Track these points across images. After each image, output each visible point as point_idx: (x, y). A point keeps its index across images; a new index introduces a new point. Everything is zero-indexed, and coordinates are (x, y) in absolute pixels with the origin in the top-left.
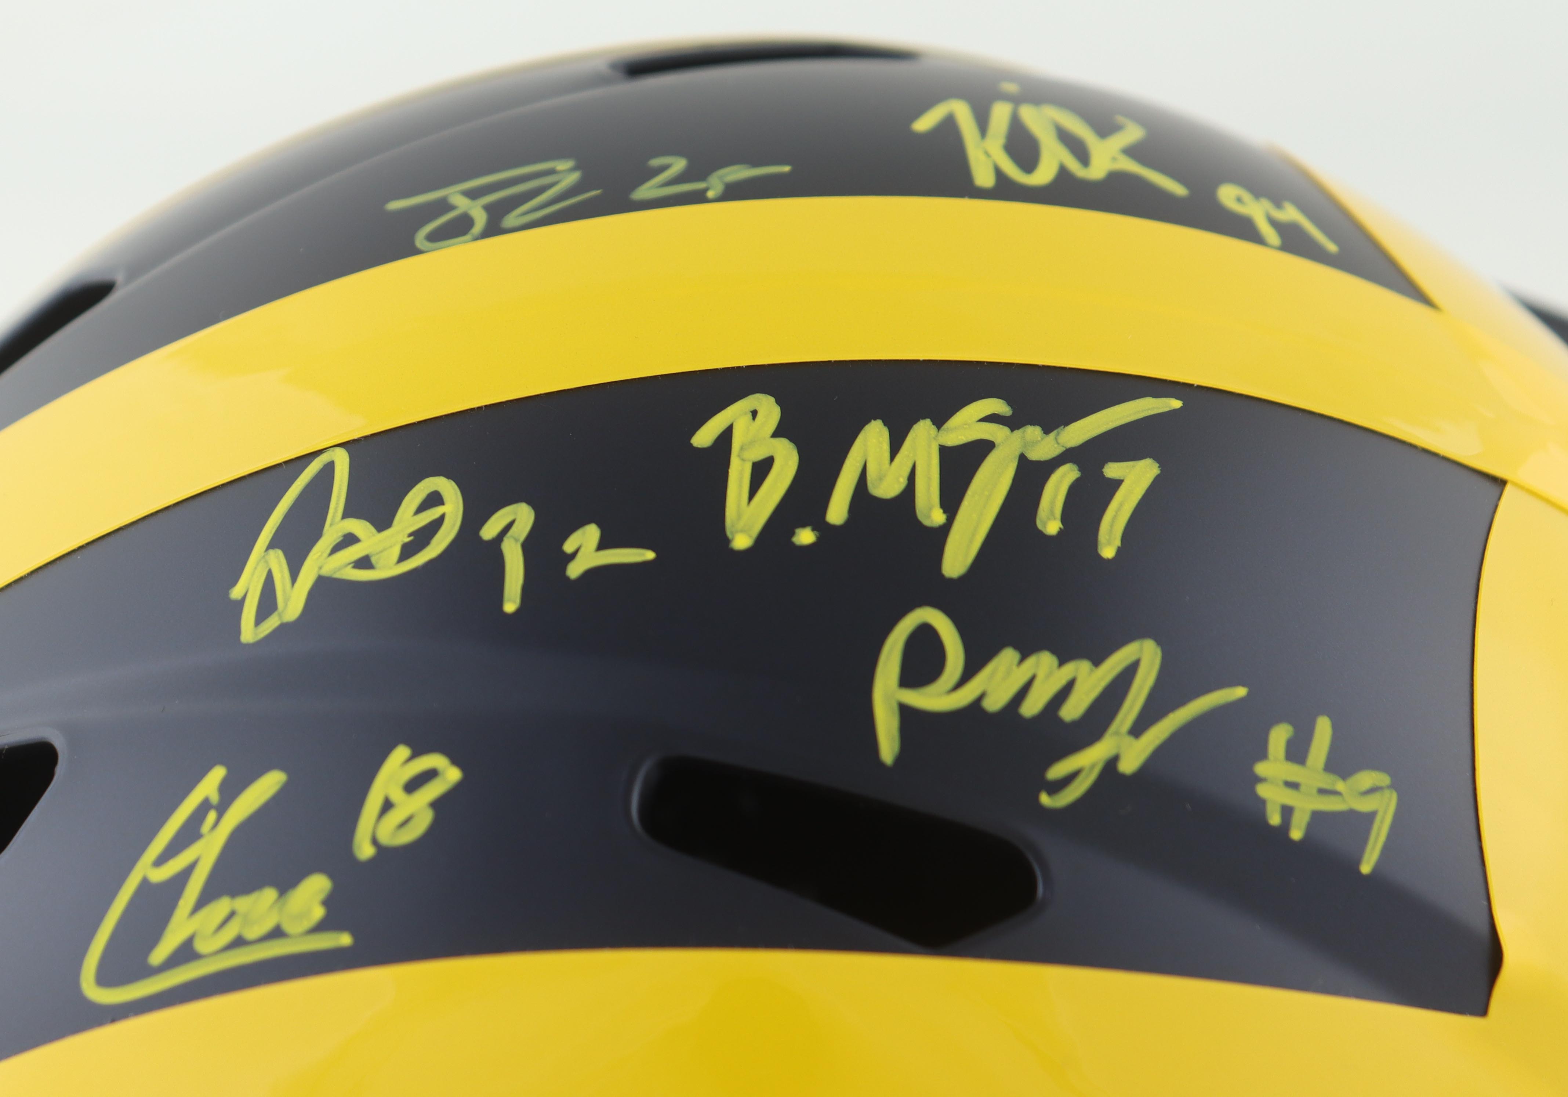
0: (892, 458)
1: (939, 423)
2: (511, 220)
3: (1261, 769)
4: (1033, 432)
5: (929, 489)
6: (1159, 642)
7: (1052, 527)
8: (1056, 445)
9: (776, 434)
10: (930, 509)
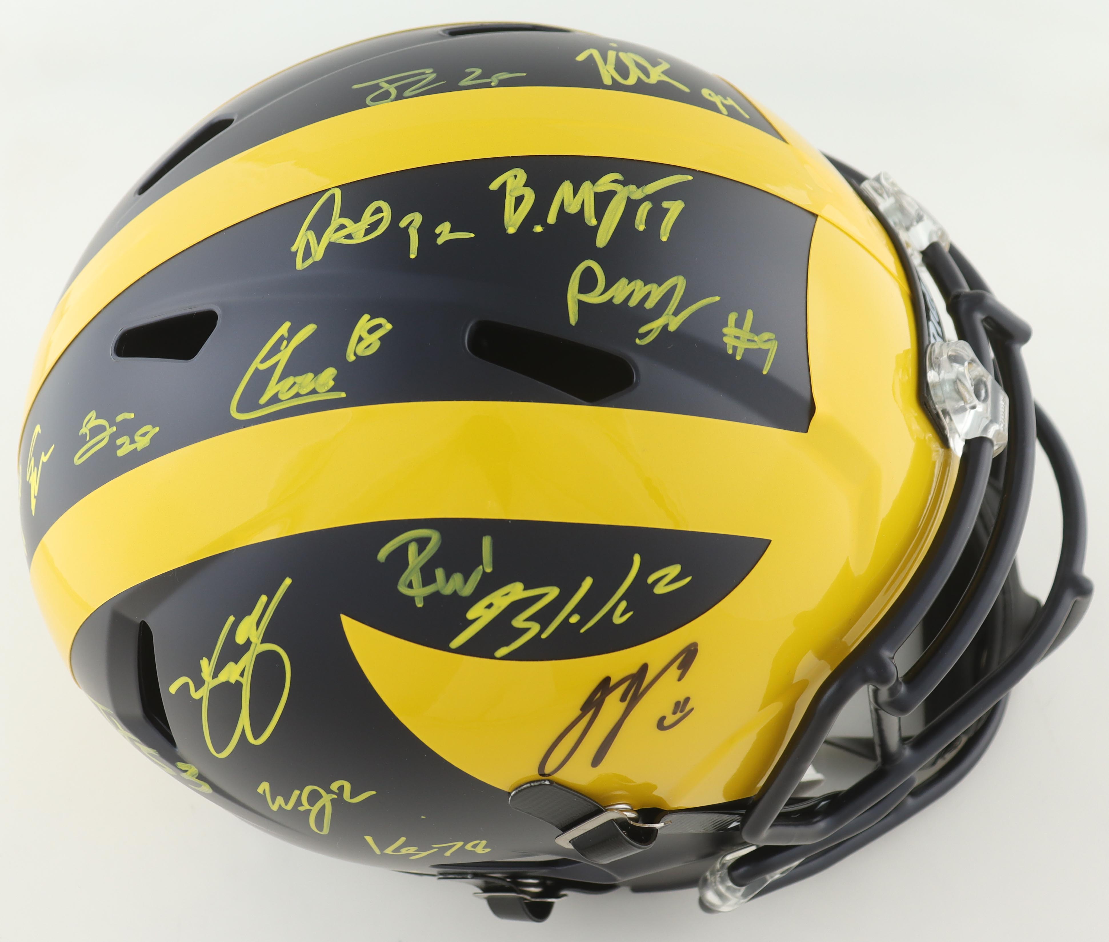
0: (574, 197)
1: (594, 182)
2: (407, 93)
3: (725, 330)
4: (632, 187)
5: (590, 210)
6: (685, 277)
7: (641, 228)
8: (642, 193)
9: (524, 186)
10: (591, 219)
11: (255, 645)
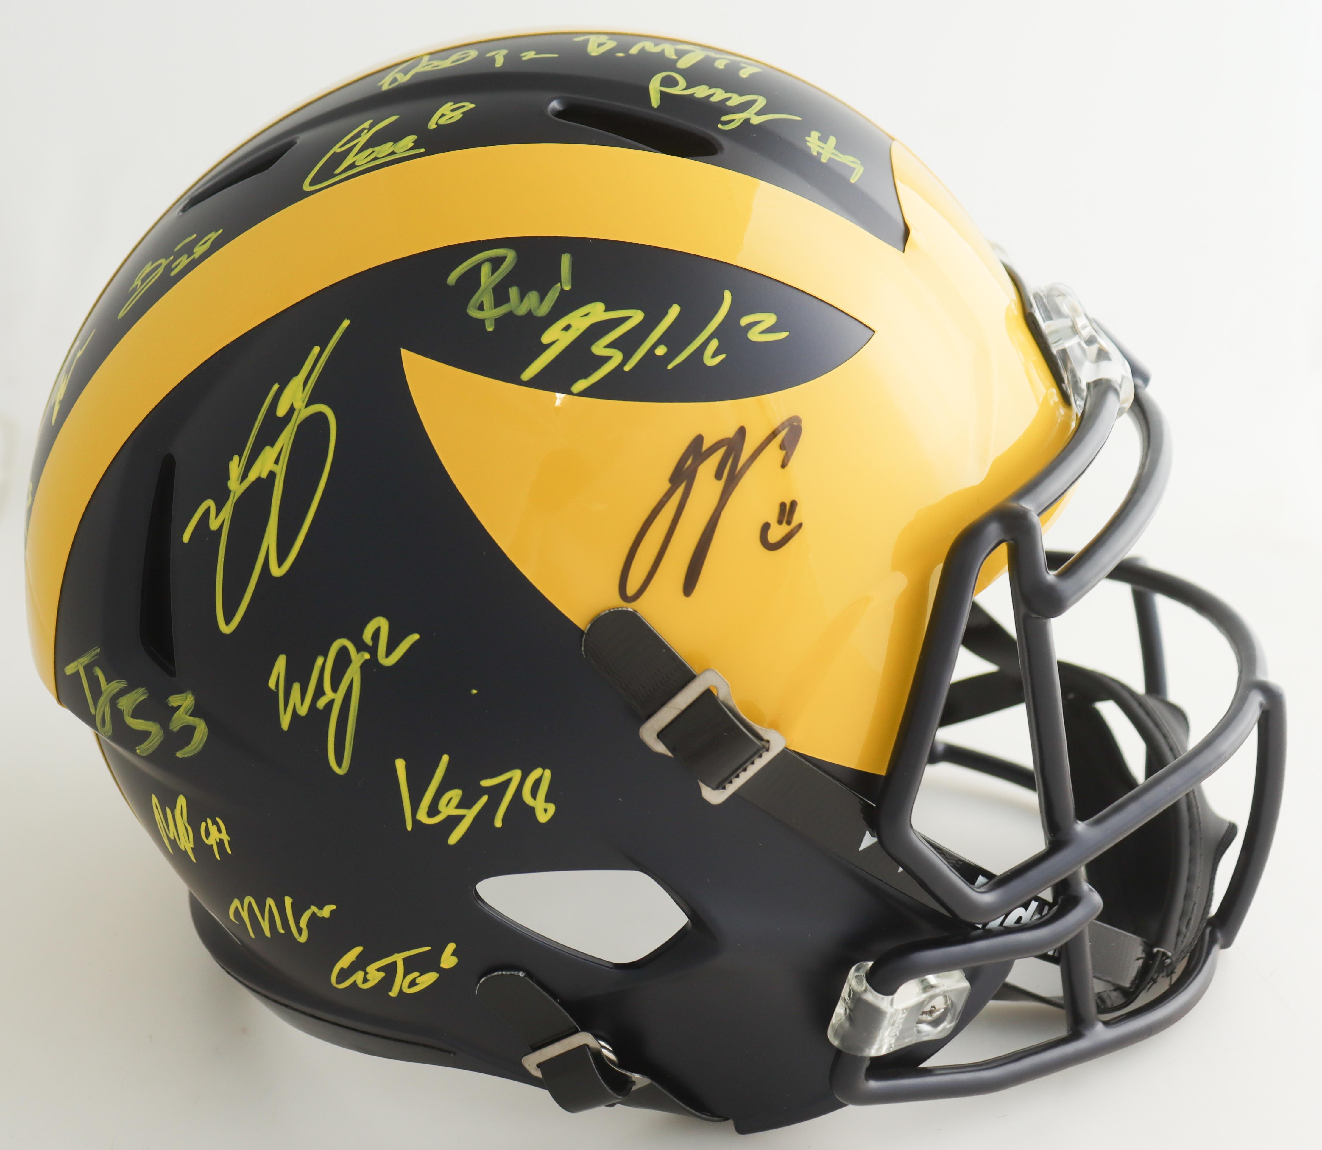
3: (808, 139)
6: (765, 98)
11: (298, 412)
